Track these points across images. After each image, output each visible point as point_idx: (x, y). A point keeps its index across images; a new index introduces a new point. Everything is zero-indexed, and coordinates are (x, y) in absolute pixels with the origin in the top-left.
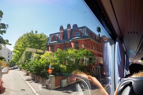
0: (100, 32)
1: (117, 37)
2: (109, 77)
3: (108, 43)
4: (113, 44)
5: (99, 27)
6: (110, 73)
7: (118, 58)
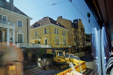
0: (90, 17)
1: (104, 23)
2: (96, 56)
3: (96, 29)
4: (99, 29)
5: (89, 13)
6: (97, 54)
7: (105, 41)
